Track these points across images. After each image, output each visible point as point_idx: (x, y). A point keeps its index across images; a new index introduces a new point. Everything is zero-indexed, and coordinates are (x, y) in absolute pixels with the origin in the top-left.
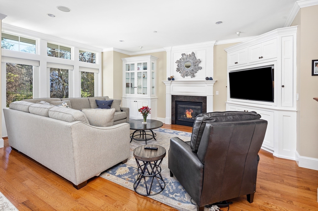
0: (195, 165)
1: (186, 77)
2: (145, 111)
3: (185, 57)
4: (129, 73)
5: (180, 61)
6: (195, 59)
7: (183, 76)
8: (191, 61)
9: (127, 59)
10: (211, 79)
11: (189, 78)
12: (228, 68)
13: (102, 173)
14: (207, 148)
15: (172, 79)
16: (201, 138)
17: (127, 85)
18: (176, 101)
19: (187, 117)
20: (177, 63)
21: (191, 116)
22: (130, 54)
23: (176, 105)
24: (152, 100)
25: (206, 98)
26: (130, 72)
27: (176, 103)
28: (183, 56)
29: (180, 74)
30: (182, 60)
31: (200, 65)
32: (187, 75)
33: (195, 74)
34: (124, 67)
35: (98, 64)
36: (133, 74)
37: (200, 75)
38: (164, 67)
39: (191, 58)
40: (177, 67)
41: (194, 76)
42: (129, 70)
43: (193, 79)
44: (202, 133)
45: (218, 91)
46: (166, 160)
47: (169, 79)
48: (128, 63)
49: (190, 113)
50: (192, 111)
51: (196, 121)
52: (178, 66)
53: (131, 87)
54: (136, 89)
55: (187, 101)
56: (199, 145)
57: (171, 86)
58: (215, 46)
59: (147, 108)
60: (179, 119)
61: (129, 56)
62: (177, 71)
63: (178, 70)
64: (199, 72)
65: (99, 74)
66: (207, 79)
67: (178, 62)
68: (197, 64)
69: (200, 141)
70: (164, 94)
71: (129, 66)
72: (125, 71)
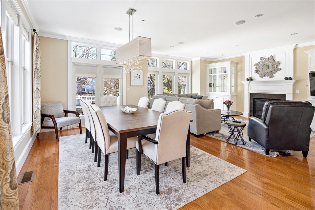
0: (264, 128)
1: (264, 77)
2: (229, 104)
3: (263, 60)
4: (212, 76)
6: (274, 61)
7: (262, 77)
8: (270, 63)
9: (210, 65)
10: (290, 79)
11: (267, 78)
12: (308, 69)
13: (208, 133)
14: (271, 118)
15: (250, 79)
16: (267, 114)
17: (210, 85)
18: (254, 98)
22: (212, 60)
23: (254, 102)
24: (232, 97)
25: (285, 96)
26: (212, 74)
27: (254, 100)
28: (261, 59)
29: (258, 75)
30: (260, 63)
31: (279, 67)
32: (265, 76)
33: (274, 75)
34: (208, 71)
35: (188, 70)
36: (215, 76)
37: (279, 76)
38: (242, 70)
39: (269, 60)
40: (255, 69)
41: (272, 76)
42: (212, 73)
43: (272, 79)
44: (268, 111)
45: (298, 90)
46: (246, 128)
47: (248, 80)
48: (211, 68)
51: (265, 105)
52: (256, 68)
53: (213, 86)
54: (217, 88)
55: (265, 98)
56: (266, 117)
57: (250, 86)
58: (295, 49)
59: (230, 102)
60: (257, 113)
61: (212, 62)
62: (255, 72)
63: (257, 71)
64: (279, 72)
65: (189, 77)
66: (286, 79)
67: (256, 65)
68: (275, 65)
69: (267, 115)
70: (243, 92)
71: (212, 70)
72: (208, 74)
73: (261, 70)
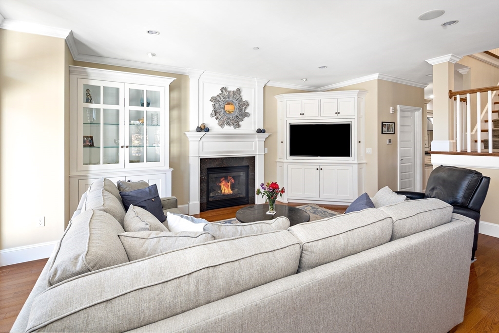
1: (226, 126)
3: (226, 94)
5: (218, 98)
6: (241, 100)
7: (222, 125)
8: (236, 102)
10: (264, 131)
11: (229, 129)
15: (204, 129)
18: (208, 169)
19: (223, 191)
20: (212, 101)
21: (230, 189)
23: (208, 176)
25: (255, 160)
26: (102, 107)
27: (208, 172)
28: (222, 92)
29: (217, 121)
30: (222, 97)
31: (248, 110)
32: (227, 124)
33: (241, 123)
37: (249, 125)
39: (235, 96)
40: (212, 109)
41: (239, 126)
43: (238, 131)
45: (267, 149)
47: (200, 129)
49: (229, 184)
50: (233, 181)
52: (214, 106)
55: (227, 166)
57: (201, 142)
62: (211, 114)
64: (247, 119)
66: (259, 131)
67: (214, 99)
68: (244, 107)
73: (222, 113)
